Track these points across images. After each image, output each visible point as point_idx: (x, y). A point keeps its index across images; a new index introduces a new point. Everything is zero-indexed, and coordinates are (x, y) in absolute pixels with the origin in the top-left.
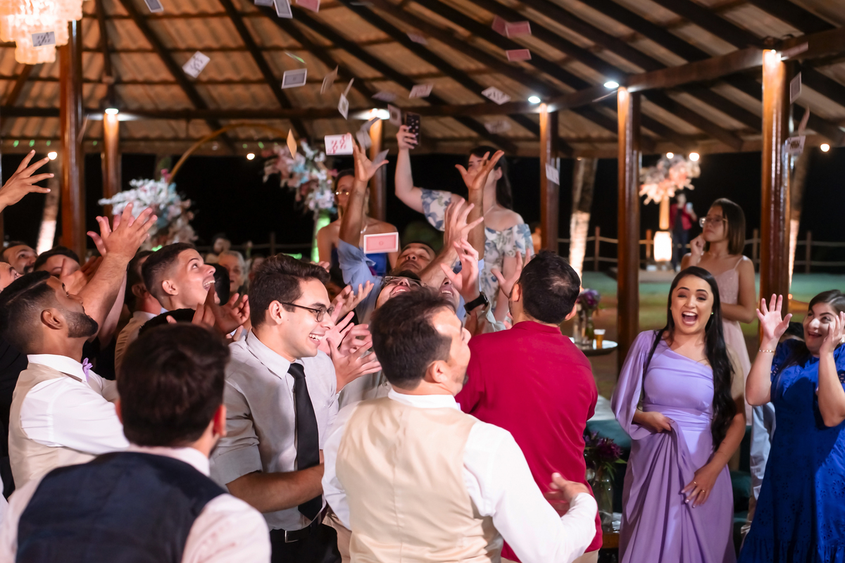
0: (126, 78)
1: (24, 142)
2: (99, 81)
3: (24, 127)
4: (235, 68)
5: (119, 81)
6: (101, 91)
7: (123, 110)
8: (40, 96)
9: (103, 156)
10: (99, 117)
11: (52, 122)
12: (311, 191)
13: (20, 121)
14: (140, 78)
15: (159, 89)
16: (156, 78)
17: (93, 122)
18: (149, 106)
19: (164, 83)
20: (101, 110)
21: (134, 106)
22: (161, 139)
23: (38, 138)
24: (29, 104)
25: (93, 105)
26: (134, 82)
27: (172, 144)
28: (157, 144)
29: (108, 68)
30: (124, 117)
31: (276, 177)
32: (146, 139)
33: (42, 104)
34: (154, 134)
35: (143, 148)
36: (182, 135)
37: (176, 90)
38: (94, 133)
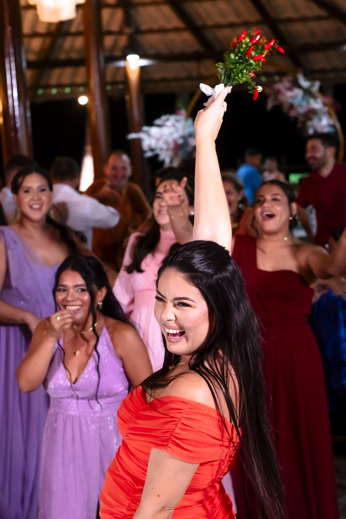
0: (144, 26)
1: (61, 90)
2: (120, 33)
3: (60, 76)
4: (237, 13)
5: (138, 31)
6: (123, 41)
7: (142, 56)
8: (71, 49)
9: (127, 97)
10: (122, 64)
11: (82, 70)
12: (310, 119)
13: (56, 72)
14: (155, 27)
15: (173, 36)
16: (169, 26)
17: (118, 69)
18: (164, 51)
19: (176, 30)
20: (123, 58)
21: (152, 52)
22: (177, 79)
23: (73, 85)
24: (63, 56)
25: (117, 53)
26: (151, 31)
27: (187, 84)
28: (174, 84)
29: (128, 20)
30: (144, 62)
31: (278, 108)
32: (164, 80)
33: (74, 56)
34: (171, 75)
35: (162, 88)
36: (195, 74)
37: (187, 36)
38: (119, 78)
